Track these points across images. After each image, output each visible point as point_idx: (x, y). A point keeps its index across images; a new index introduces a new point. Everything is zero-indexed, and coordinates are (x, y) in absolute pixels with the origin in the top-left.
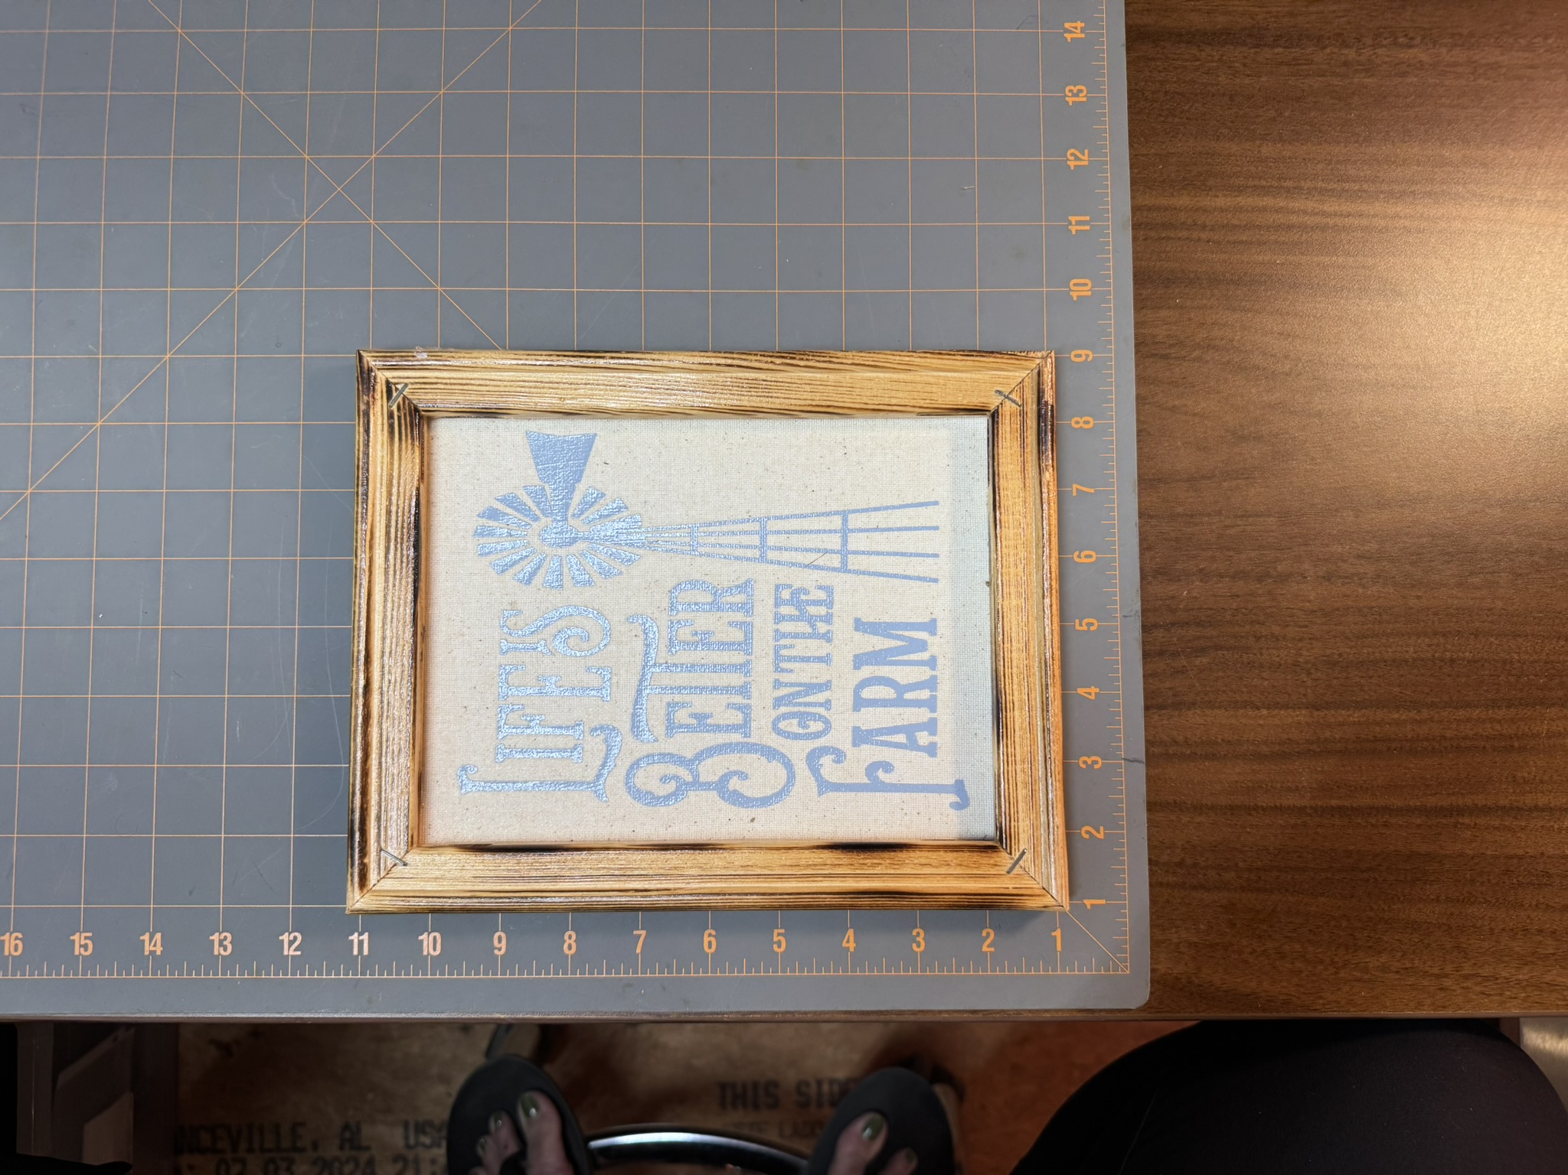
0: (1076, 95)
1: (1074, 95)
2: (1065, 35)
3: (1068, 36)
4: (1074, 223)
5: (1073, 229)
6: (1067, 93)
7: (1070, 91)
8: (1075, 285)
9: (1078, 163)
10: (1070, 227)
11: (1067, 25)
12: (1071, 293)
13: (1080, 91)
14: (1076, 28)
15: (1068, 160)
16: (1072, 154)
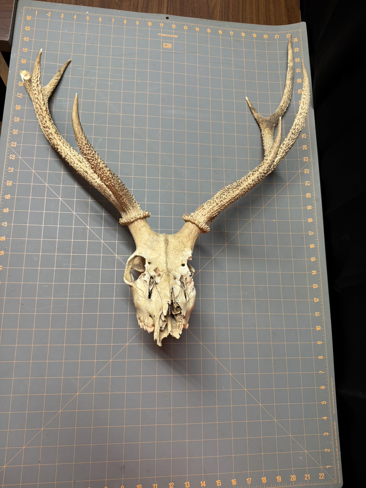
0: (187, 485)
1: (187, 484)
2: (202, 481)
3: (202, 482)
4: (155, 485)
5: (154, 485)
6: (188, 482)
7: (188, 483)
8: (140, 486)
9: (170, 486)
10: (154, 484)
11: (204, 482)
12: (138, 485)
13: (188, 486)
14: (204, 484)
15: (171, 483)
16: (172, 484)
